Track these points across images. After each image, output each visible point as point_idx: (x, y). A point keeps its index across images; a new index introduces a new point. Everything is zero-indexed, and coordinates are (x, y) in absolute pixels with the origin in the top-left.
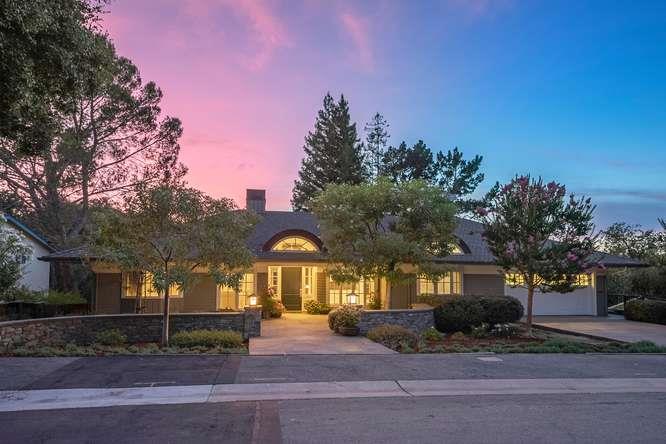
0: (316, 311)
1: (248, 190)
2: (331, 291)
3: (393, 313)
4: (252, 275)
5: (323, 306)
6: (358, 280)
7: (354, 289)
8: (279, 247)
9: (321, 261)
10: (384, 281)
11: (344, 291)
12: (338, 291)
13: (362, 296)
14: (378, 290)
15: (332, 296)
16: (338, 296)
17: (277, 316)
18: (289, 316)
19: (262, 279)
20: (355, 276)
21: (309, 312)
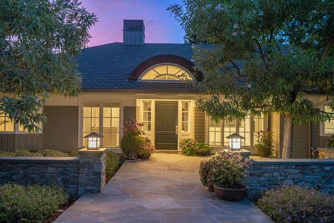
0: (192, 152)
1: (125, 21)
2: (212, 129)
3: (297, 165)
4: (118, 109)
5: (201, 146)
6: (243, 116)
7: (238, 126)
8: (150, 76)
9: (197, 91)
10: (276, 117)
11: (226, 129)
12: (219, 129)
13: (248, 136)
14: (269, 129)
15: (212, 135)
16: (219, 135)
17: (145, 157)
18: (161, 157)
19: (129, 113)
20: (241, 110)
21: (184, 153)
